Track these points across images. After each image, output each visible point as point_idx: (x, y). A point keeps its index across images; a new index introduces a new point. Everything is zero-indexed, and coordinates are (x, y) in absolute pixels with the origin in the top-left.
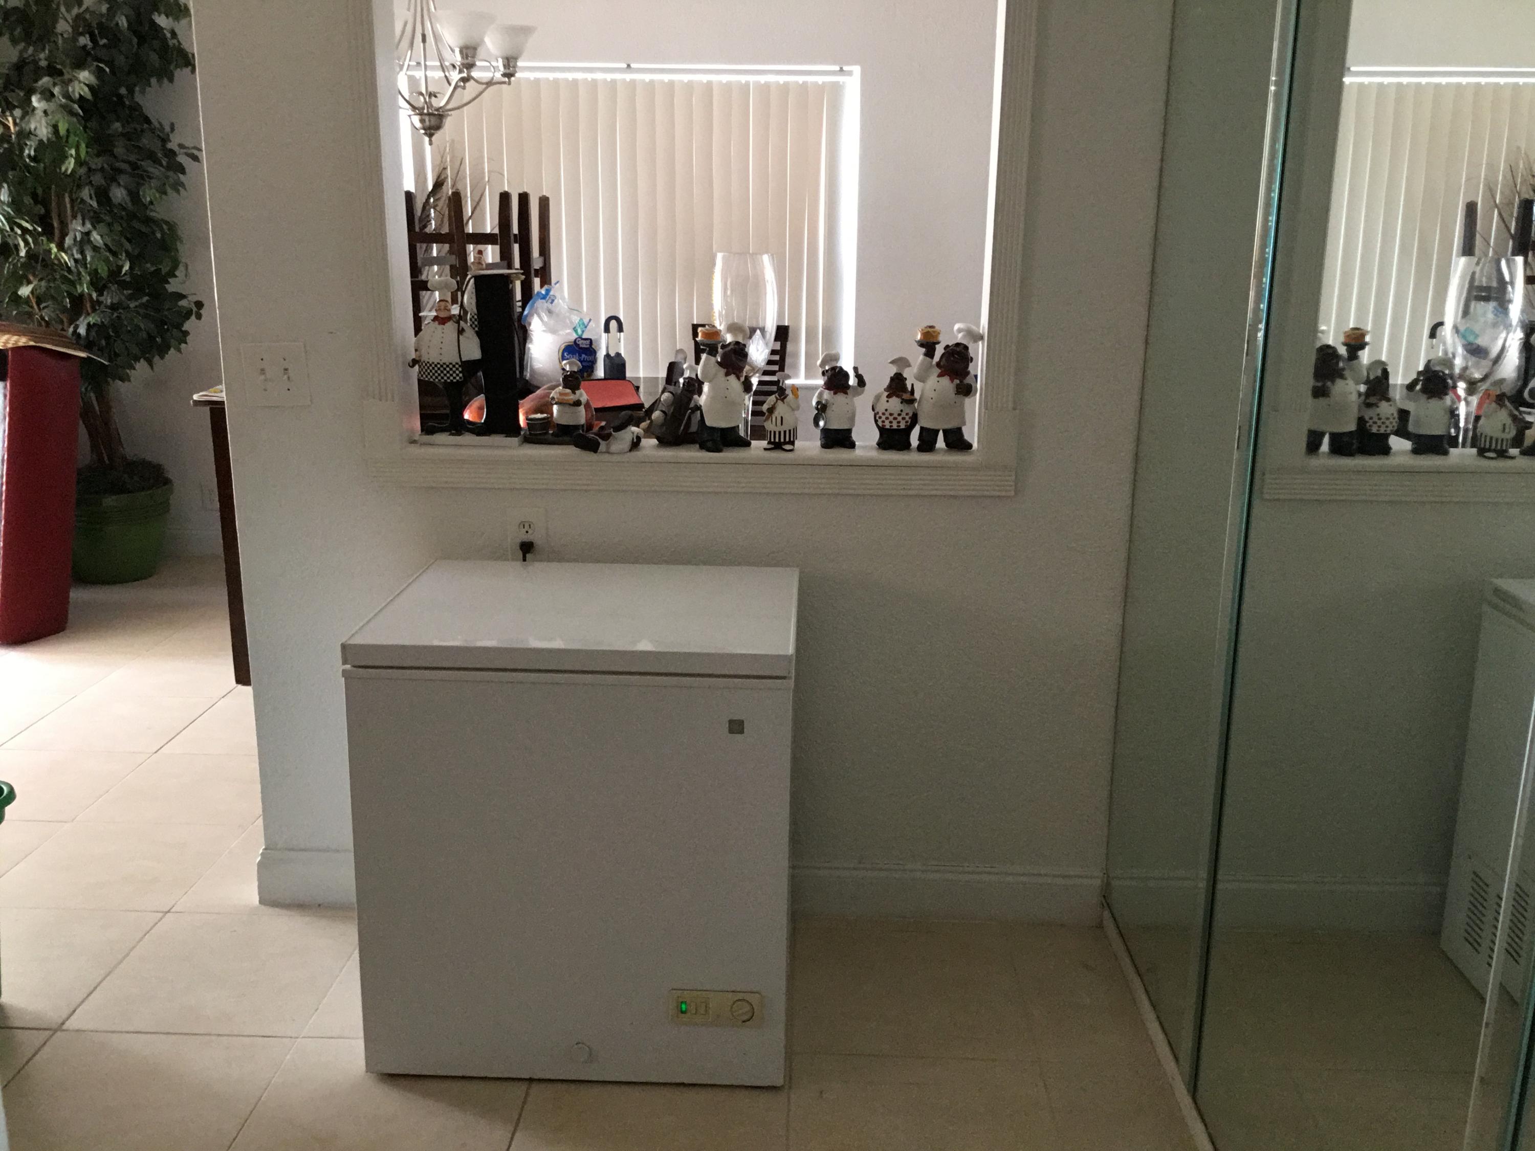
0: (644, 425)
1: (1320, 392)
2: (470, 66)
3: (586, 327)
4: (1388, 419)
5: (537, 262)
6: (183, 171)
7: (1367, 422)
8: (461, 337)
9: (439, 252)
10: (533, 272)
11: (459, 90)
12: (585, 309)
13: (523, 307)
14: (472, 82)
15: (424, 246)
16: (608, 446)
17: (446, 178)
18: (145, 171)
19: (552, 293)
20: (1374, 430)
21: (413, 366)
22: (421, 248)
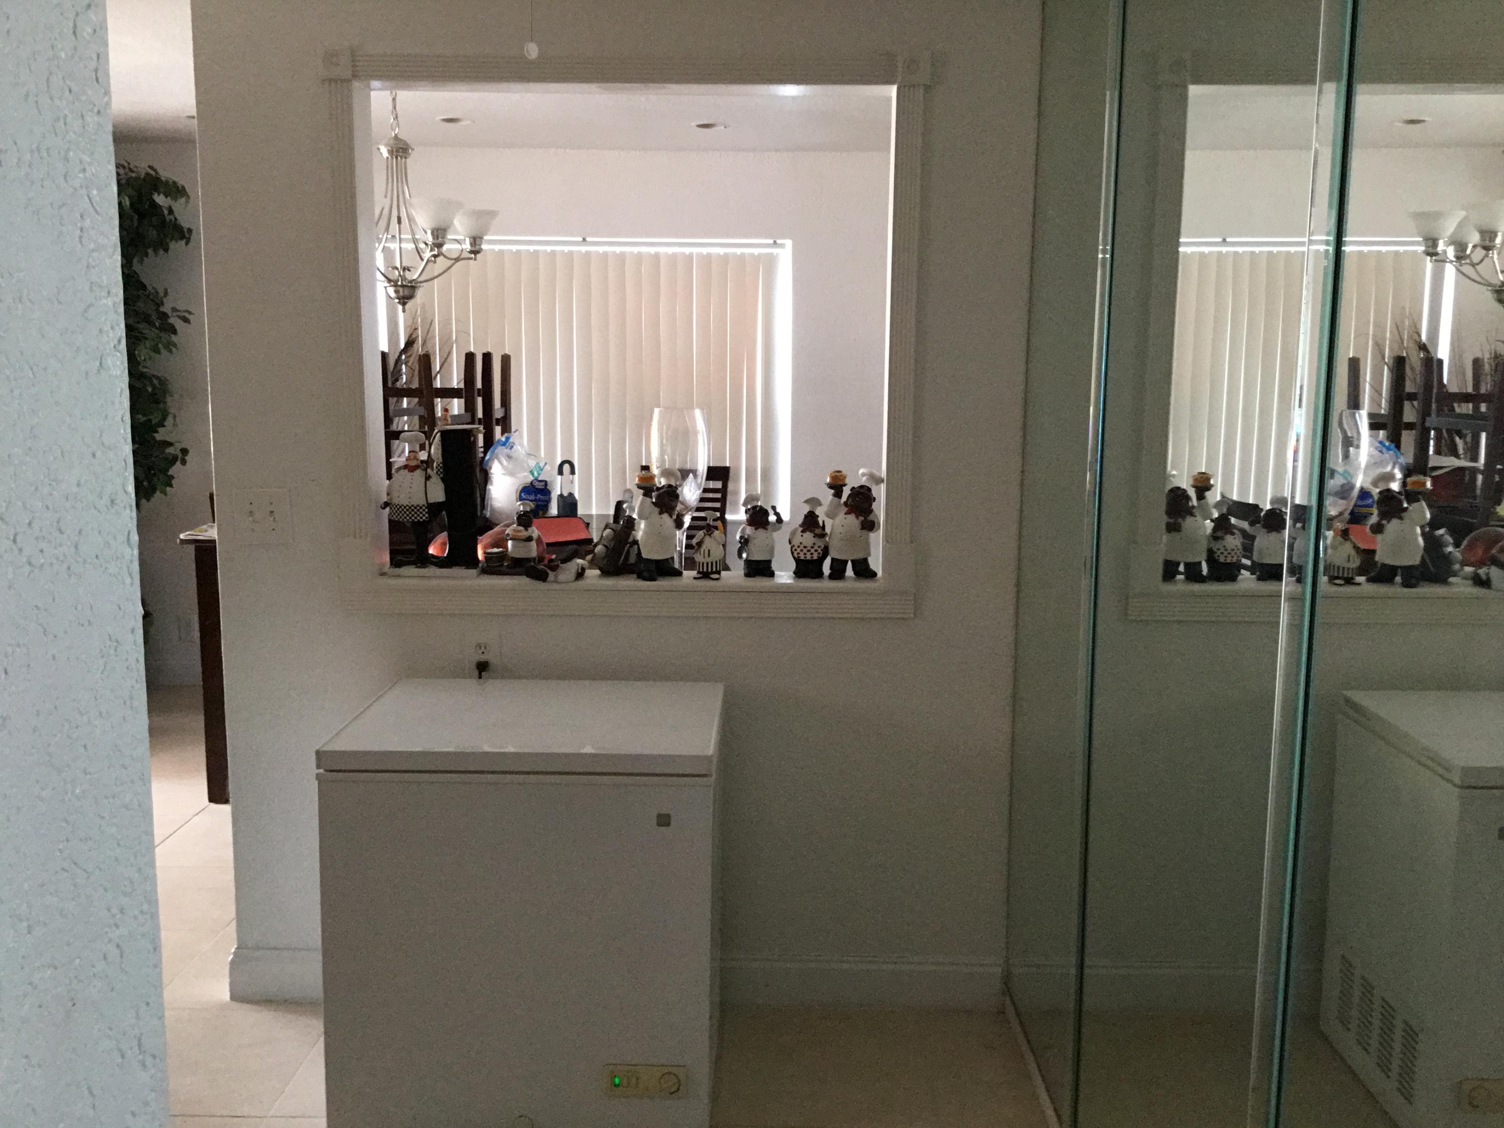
0: (589, 557)
1: (1173, 528)
2: (440, 246)
3: (542, 470)
4: (1233, 550)
5: (498, 412)
6: (175, 332)
7: (1216, 553)
8: (428, 482)
9: (408, 404)
10: (494, 421)
11: (430, 264)
12: (543, 455)
13: (485, 453)
14: (441, 258)
15: (395, 399)
16: (556, 577)
17: (418, 337)
18: (141, 333)
19: (511, 440)
20: (1222, 560)
21: (384, 508)
22: (392, 401)
